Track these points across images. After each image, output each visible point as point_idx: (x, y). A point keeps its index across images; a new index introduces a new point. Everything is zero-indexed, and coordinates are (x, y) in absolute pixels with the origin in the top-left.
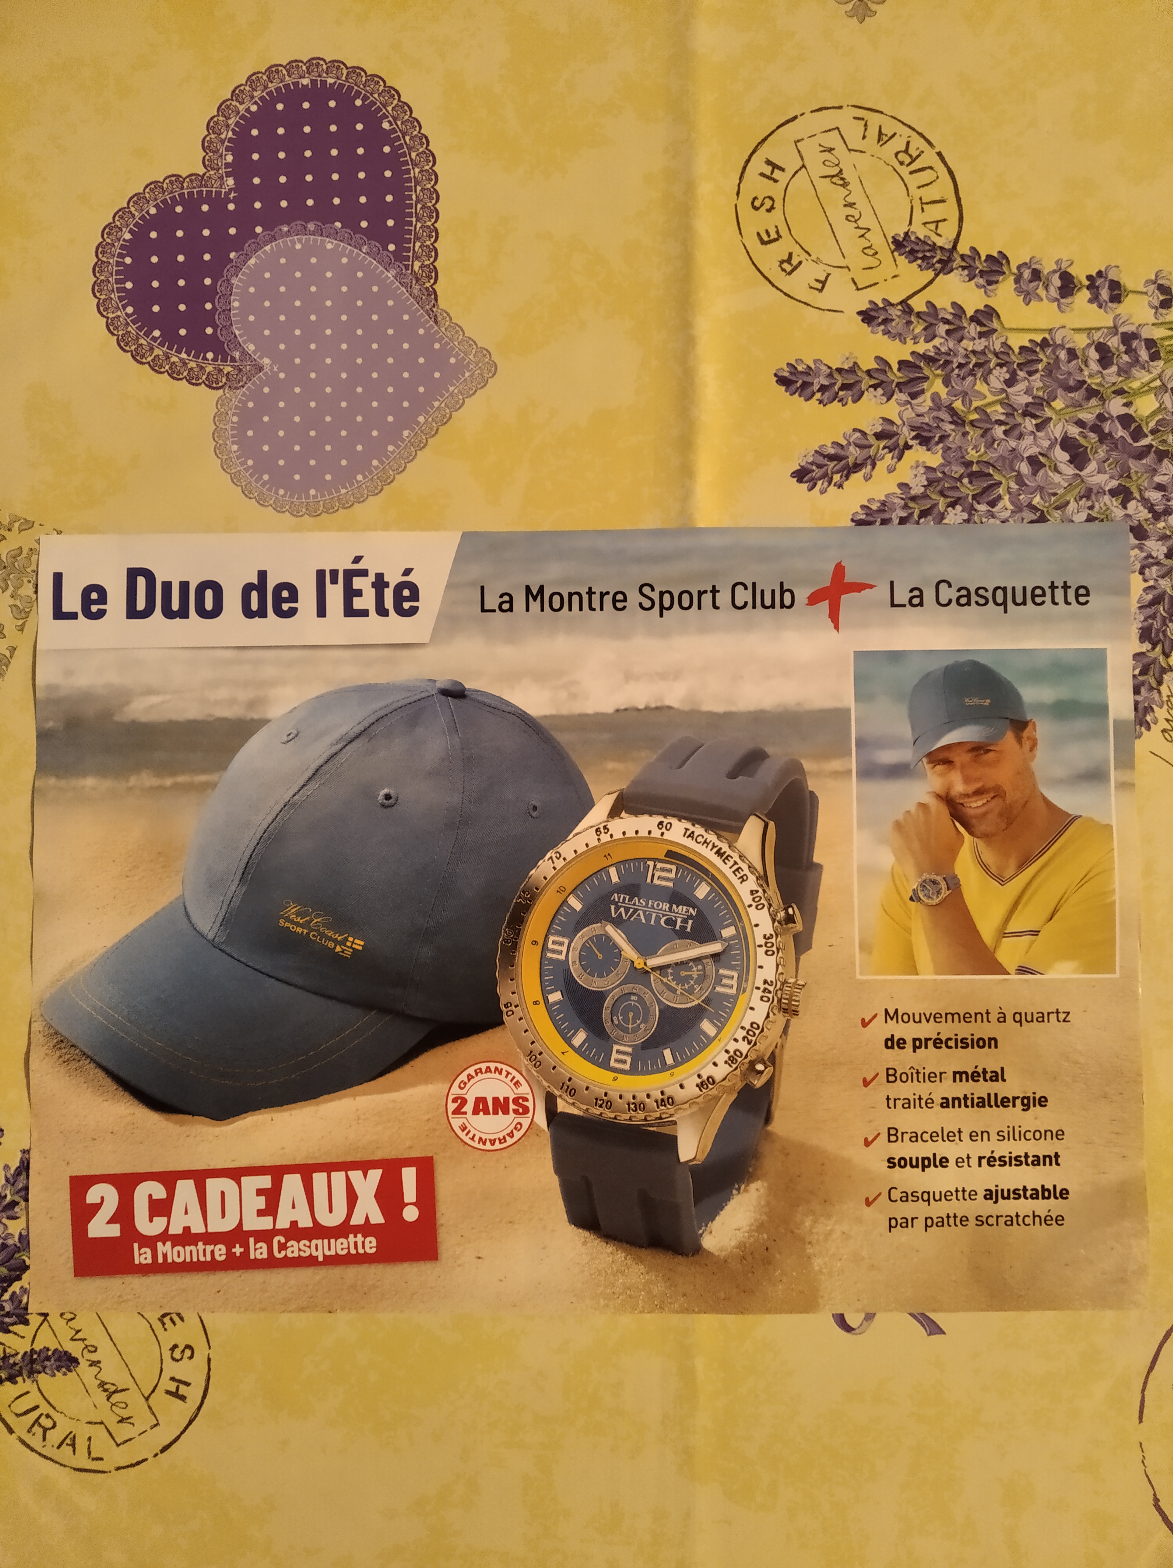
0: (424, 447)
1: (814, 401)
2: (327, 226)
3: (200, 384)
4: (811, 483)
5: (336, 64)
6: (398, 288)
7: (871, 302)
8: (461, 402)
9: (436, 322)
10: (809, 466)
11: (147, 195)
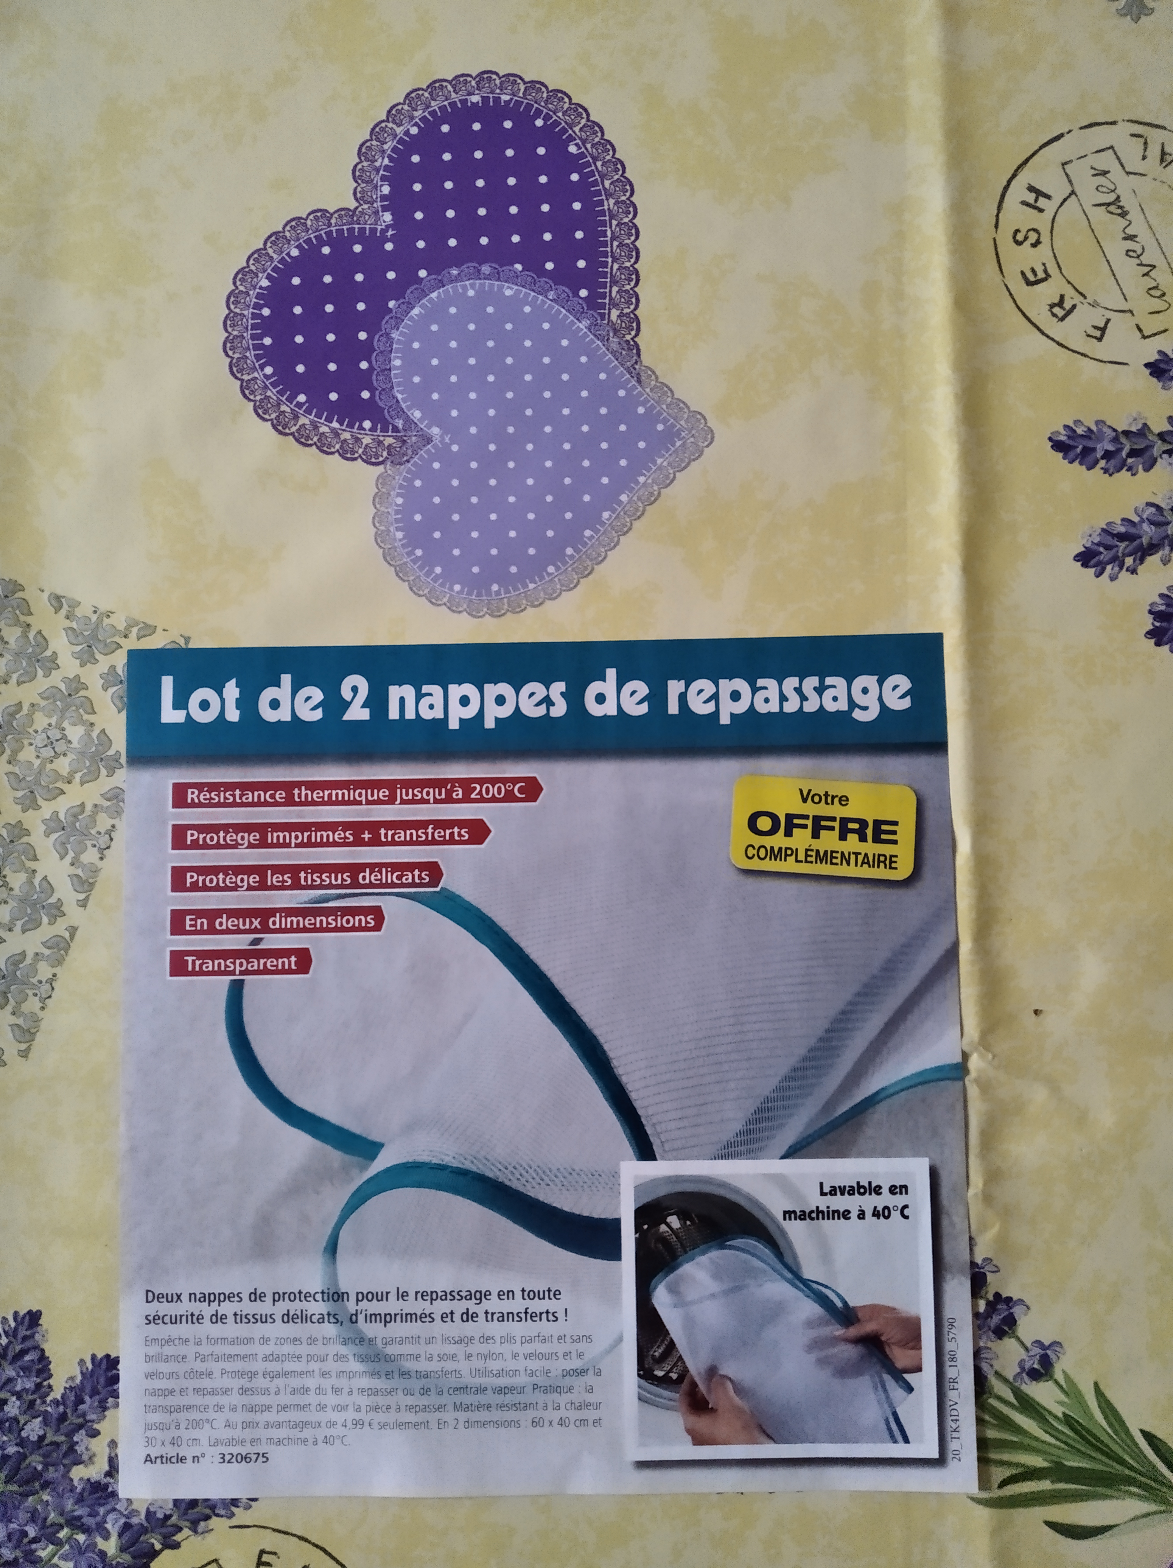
0: (627, 532)
1: (1097, 471)
2: (504, 268)
3: (355, 459)
4: (1099, 568)
5: (512, 78)
6: (592, 342)
7: (1160, 352)
8: (672, 476)
9: (639, 381)
10: (1096, 547)
11: (287, 234)
